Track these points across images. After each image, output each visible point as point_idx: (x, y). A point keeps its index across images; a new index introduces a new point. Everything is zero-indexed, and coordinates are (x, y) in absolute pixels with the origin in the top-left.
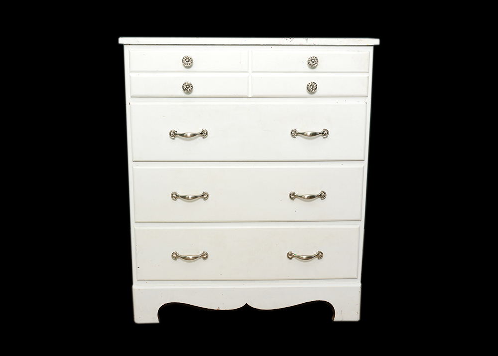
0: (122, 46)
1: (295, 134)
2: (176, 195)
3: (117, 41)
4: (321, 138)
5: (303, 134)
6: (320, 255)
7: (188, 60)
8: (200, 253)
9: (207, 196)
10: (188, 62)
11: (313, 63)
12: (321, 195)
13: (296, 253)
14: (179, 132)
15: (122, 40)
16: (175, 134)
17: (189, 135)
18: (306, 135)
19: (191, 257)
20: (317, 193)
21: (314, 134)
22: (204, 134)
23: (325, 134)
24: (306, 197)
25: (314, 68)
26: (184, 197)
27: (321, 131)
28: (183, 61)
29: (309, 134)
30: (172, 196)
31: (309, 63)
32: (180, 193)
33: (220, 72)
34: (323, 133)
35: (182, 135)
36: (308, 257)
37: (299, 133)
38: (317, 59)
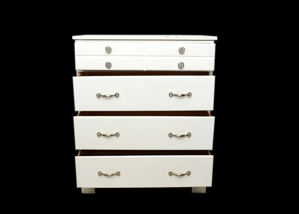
0: (74, 41)
1: (171, 95)
2: (100, 134)
3: (72, 38)
4: (187, 98)
5: (176, 95)
6: (189, 173)
7: (108, 49)
8: (115, 172)
9: (119, 135)
10: (108, 50)
11: (182, 51)
12: (188, 135)
13: (174, 172)
14: (102, 94)
15: (74, 37)
16: (100, 95)
17: (108, 96)
18: (178, 96)
19: (110, 175)
20: (186, 133)
21: (183, 95)
22: (117, 95)
23: (189, 95)
24: (179, 136)
25: (182, 54)
26: (104, 135)
27: (187, 93)
28: (106, 49)
29: (180, 95)
30: (97, 135)
31: (179, 51)
32: (102, 133)
33: (128, 56)
34: (188, 95)
35: (104, 96)
36: (182, 175)
37: (174, 95)
38: (184, 49)
